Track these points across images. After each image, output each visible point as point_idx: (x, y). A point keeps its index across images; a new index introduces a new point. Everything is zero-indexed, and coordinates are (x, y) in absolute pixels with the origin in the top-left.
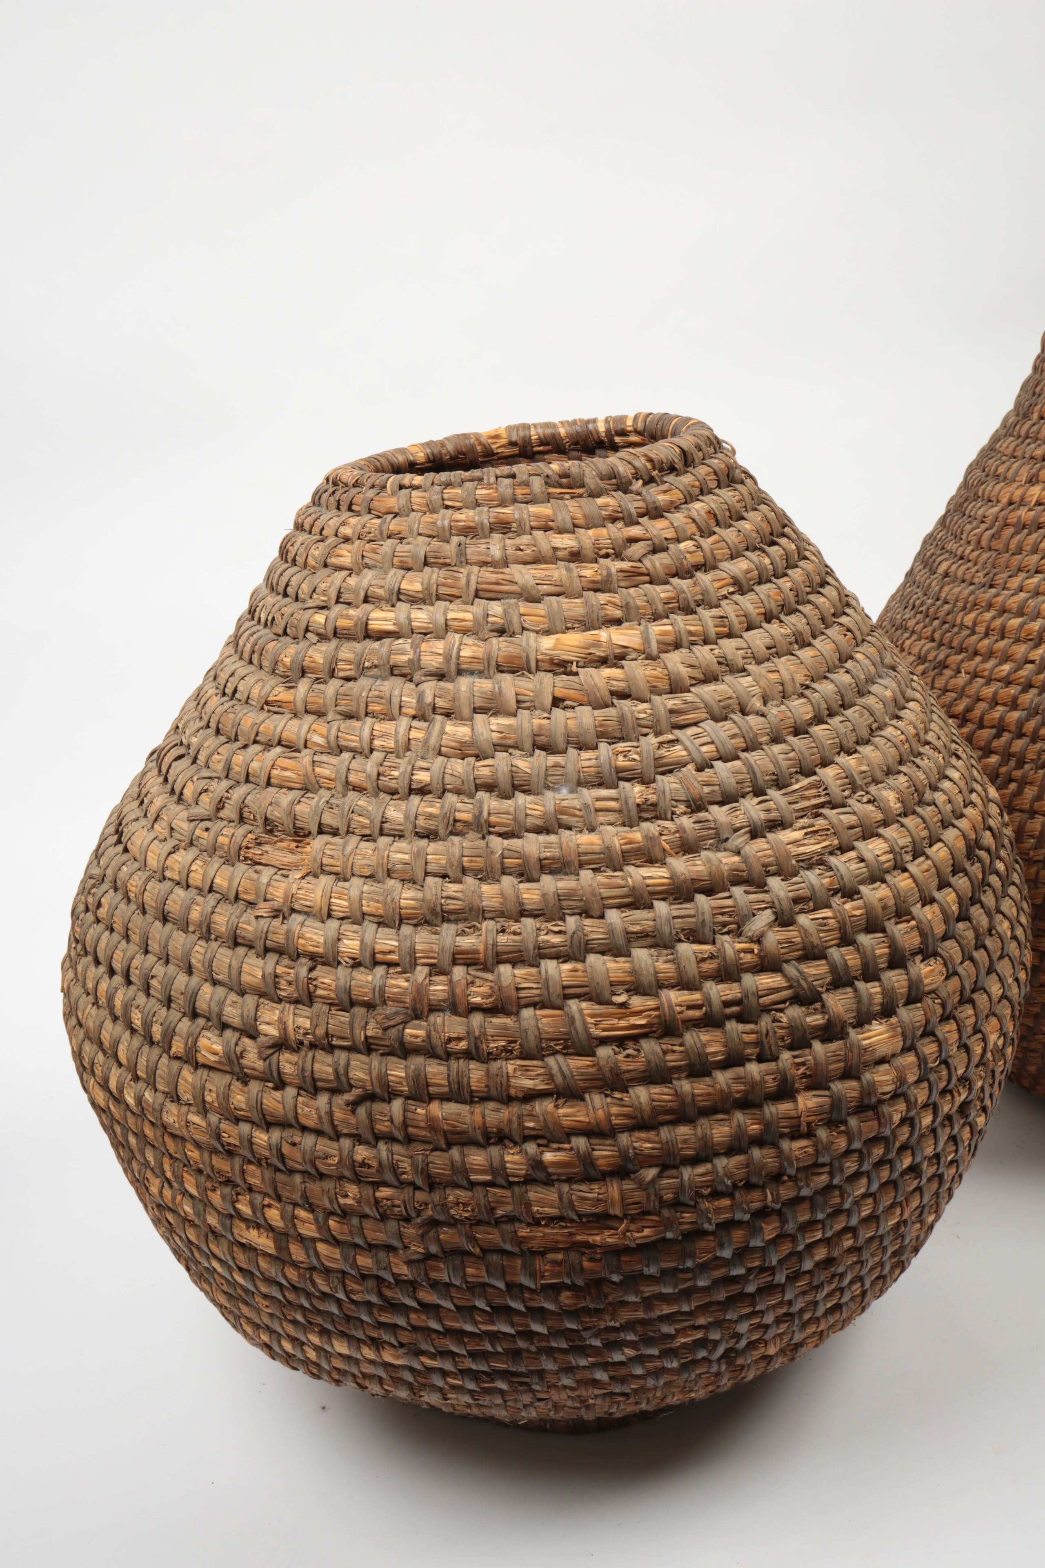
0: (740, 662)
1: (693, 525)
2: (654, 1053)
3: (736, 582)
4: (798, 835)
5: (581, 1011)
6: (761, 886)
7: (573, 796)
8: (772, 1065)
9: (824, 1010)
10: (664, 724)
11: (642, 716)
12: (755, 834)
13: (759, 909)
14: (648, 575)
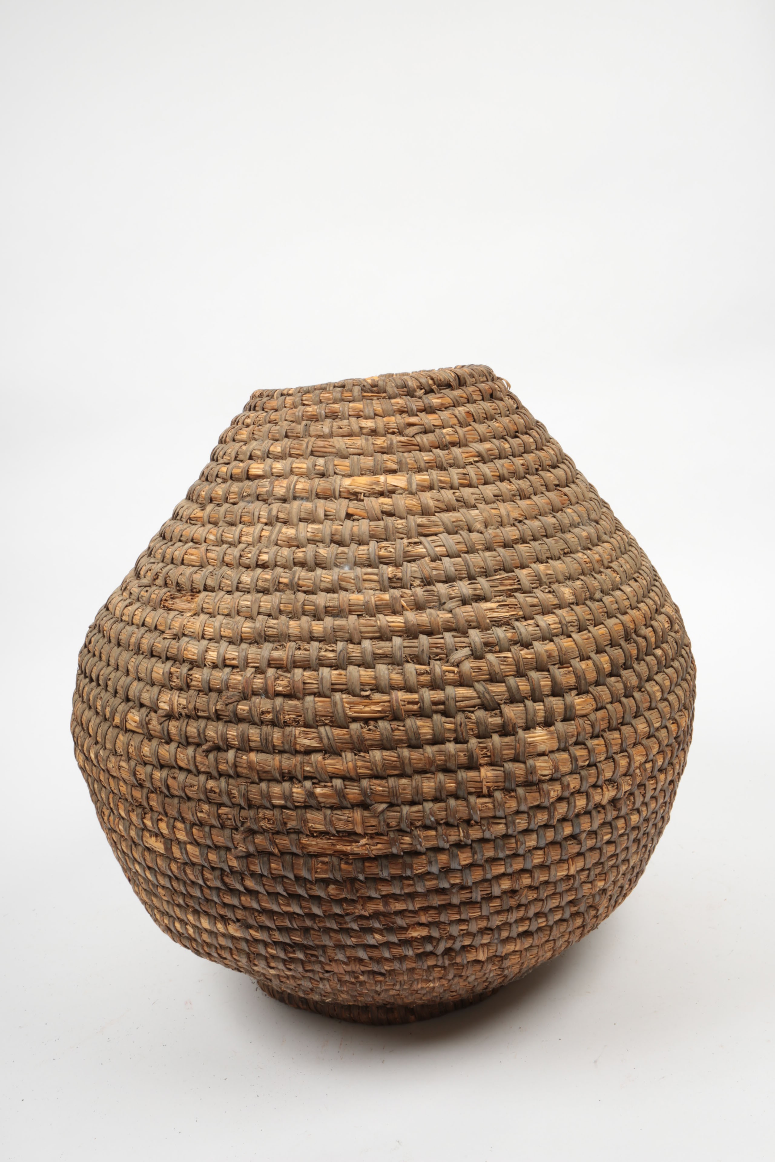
0: (473, 502)
1: (455, 419)
2: (386, 729)
3: (479, 455)
4: (494, 605)
5: (342, 699)
6: (465, 634)
7: (352, 571)
8: (465, 746)
9: (501, 715)
10: (414, 532)
11: (400, 526)
12: (464, 602)
13: (460, 647)
14: (418, 446)
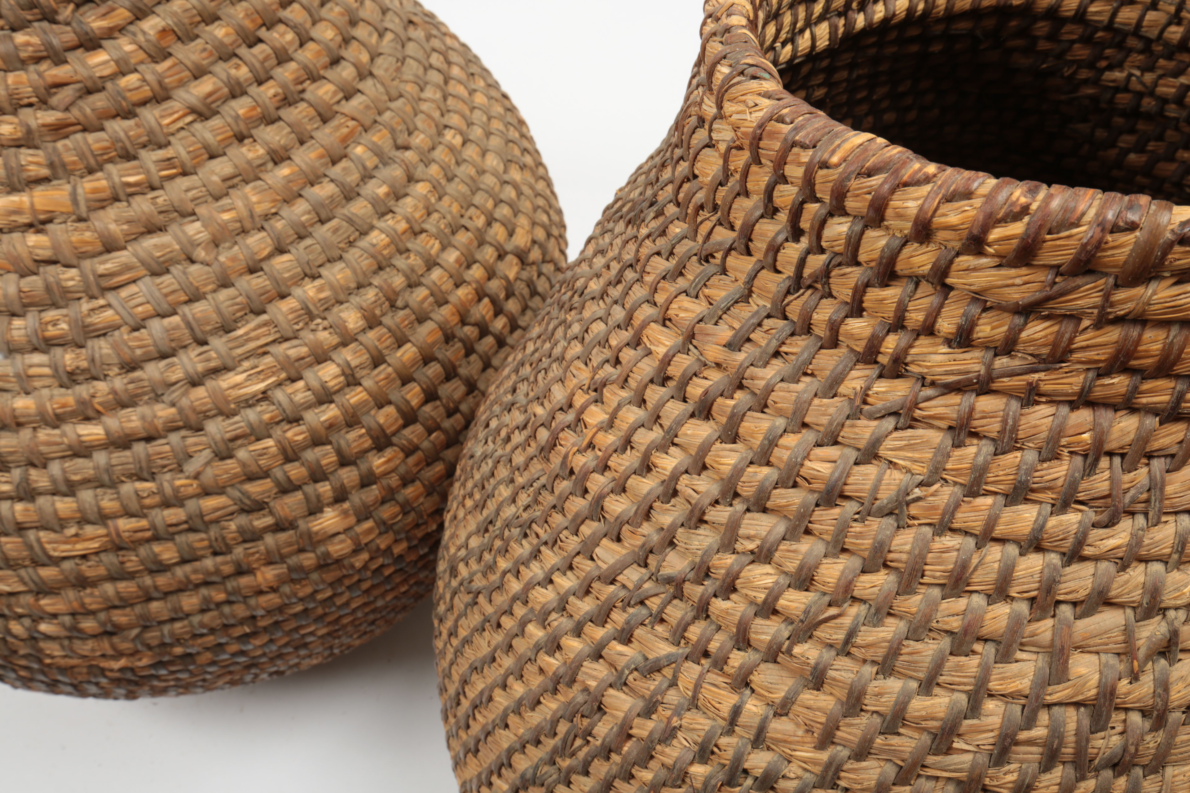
0: (190, 207)
1: (141, 52)
2: (112, 564)
3: (192, 110)
4: (240, 378)
5: (38, 540)
6: (199, 429)
7: (8, 361)
9: (271, 513)
11: (71, 283)
12: (194, 382)
13: (196, 452)
14: (79, 124)
